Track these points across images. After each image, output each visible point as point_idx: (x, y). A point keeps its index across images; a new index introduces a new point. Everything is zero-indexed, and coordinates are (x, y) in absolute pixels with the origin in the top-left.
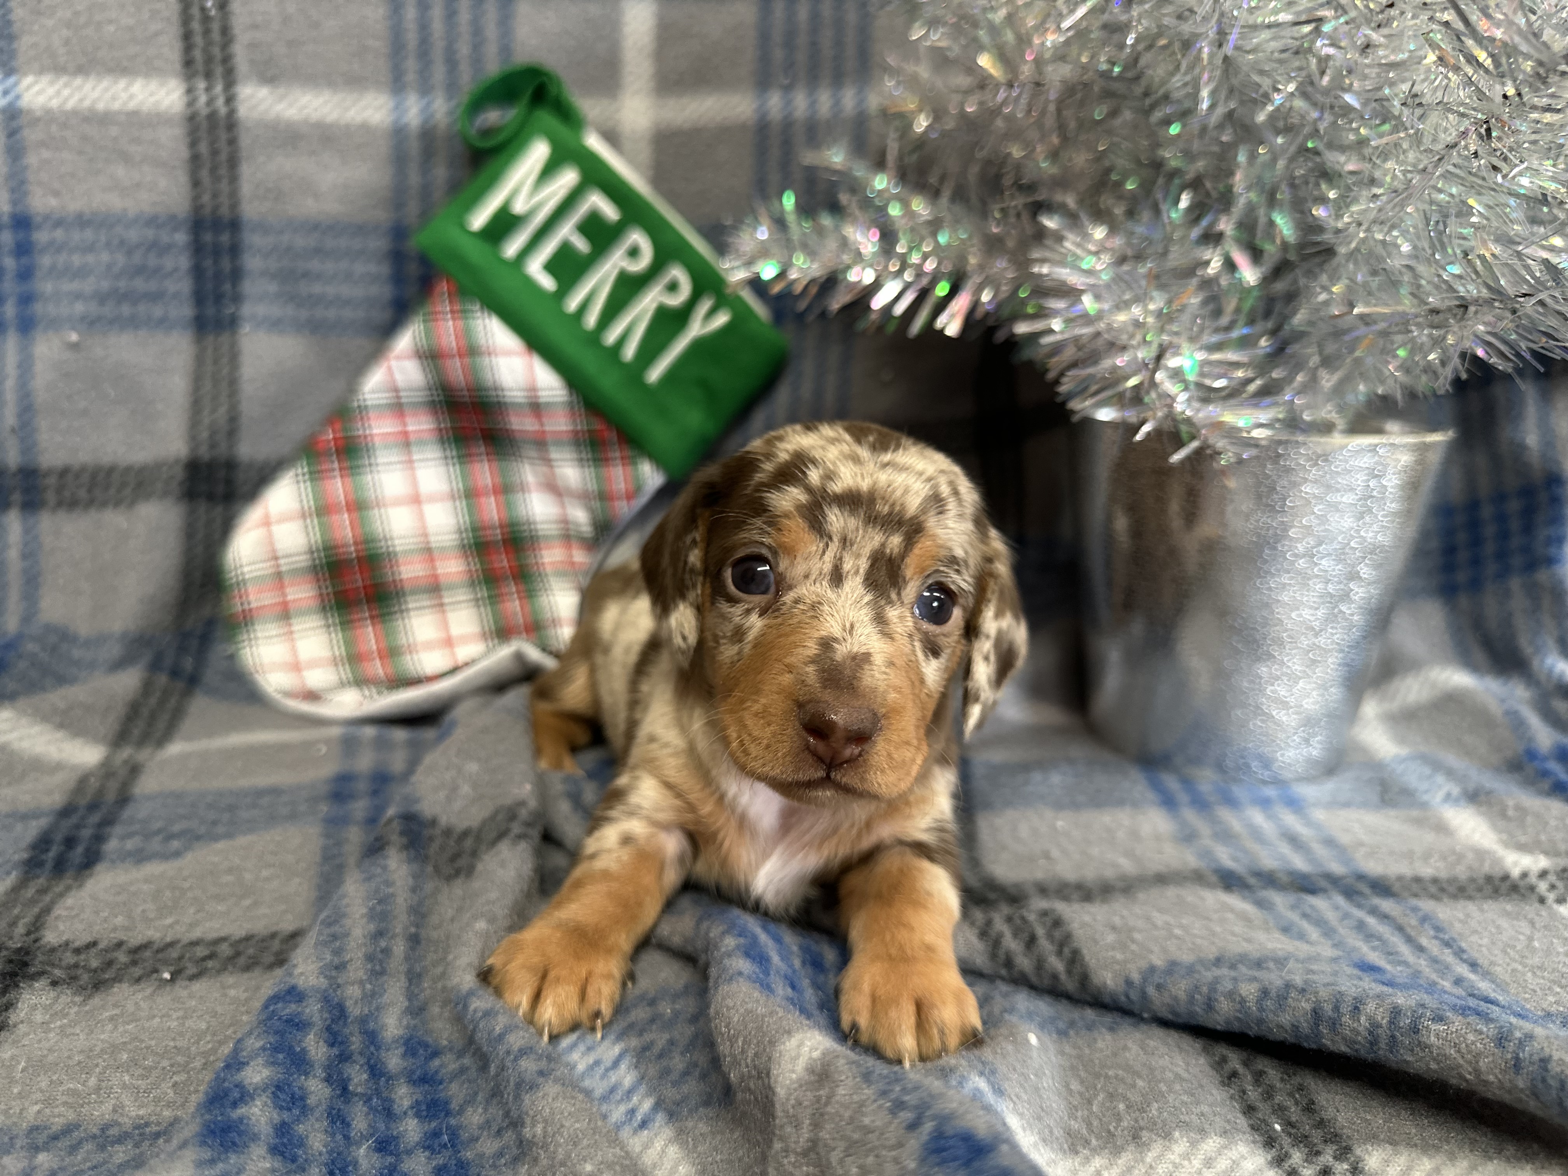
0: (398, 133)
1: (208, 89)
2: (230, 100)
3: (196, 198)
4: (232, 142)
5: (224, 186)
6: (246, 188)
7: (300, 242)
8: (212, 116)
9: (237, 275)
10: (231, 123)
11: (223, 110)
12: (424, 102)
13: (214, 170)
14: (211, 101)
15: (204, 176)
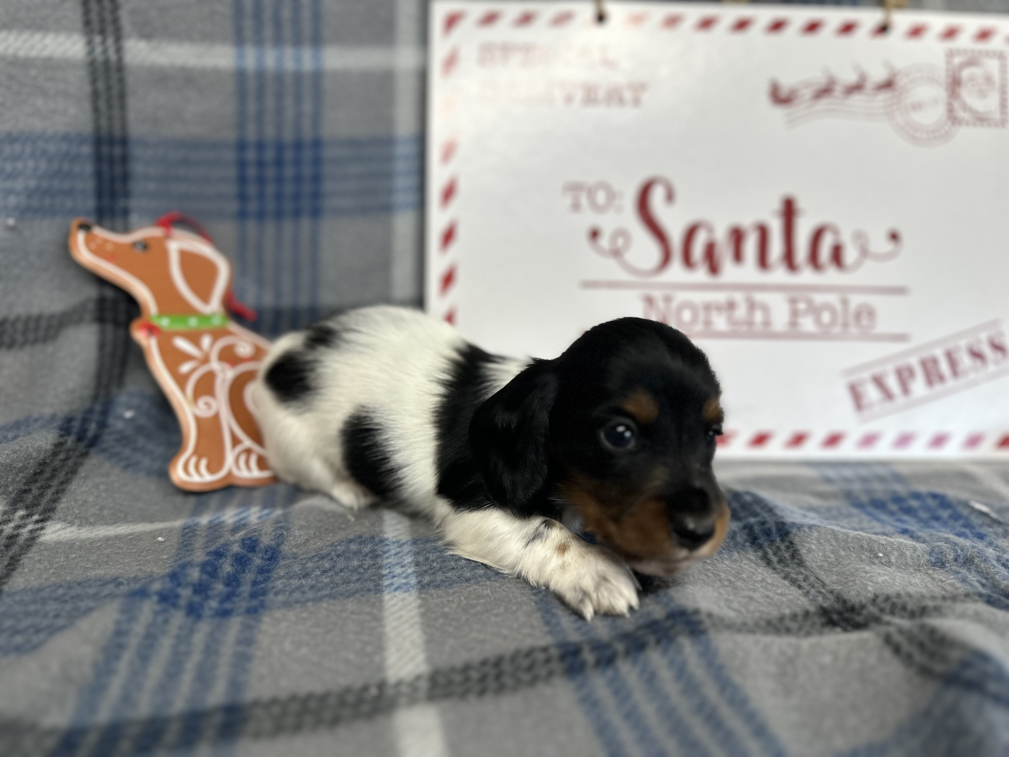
0: (240, 75)
1: (103, 42)
2: (119, 50)
3: (97, 121)
4: (121, 81)
5: (116, 113)
6: (132, 116)
7: (172, 155)
8: (106, 62)
9: (126, 177)
10: (120, 67)
11: (114, 58)
12: (258, 51)
13: (108, 101)
14: (105, 51)
15: (102, 105)
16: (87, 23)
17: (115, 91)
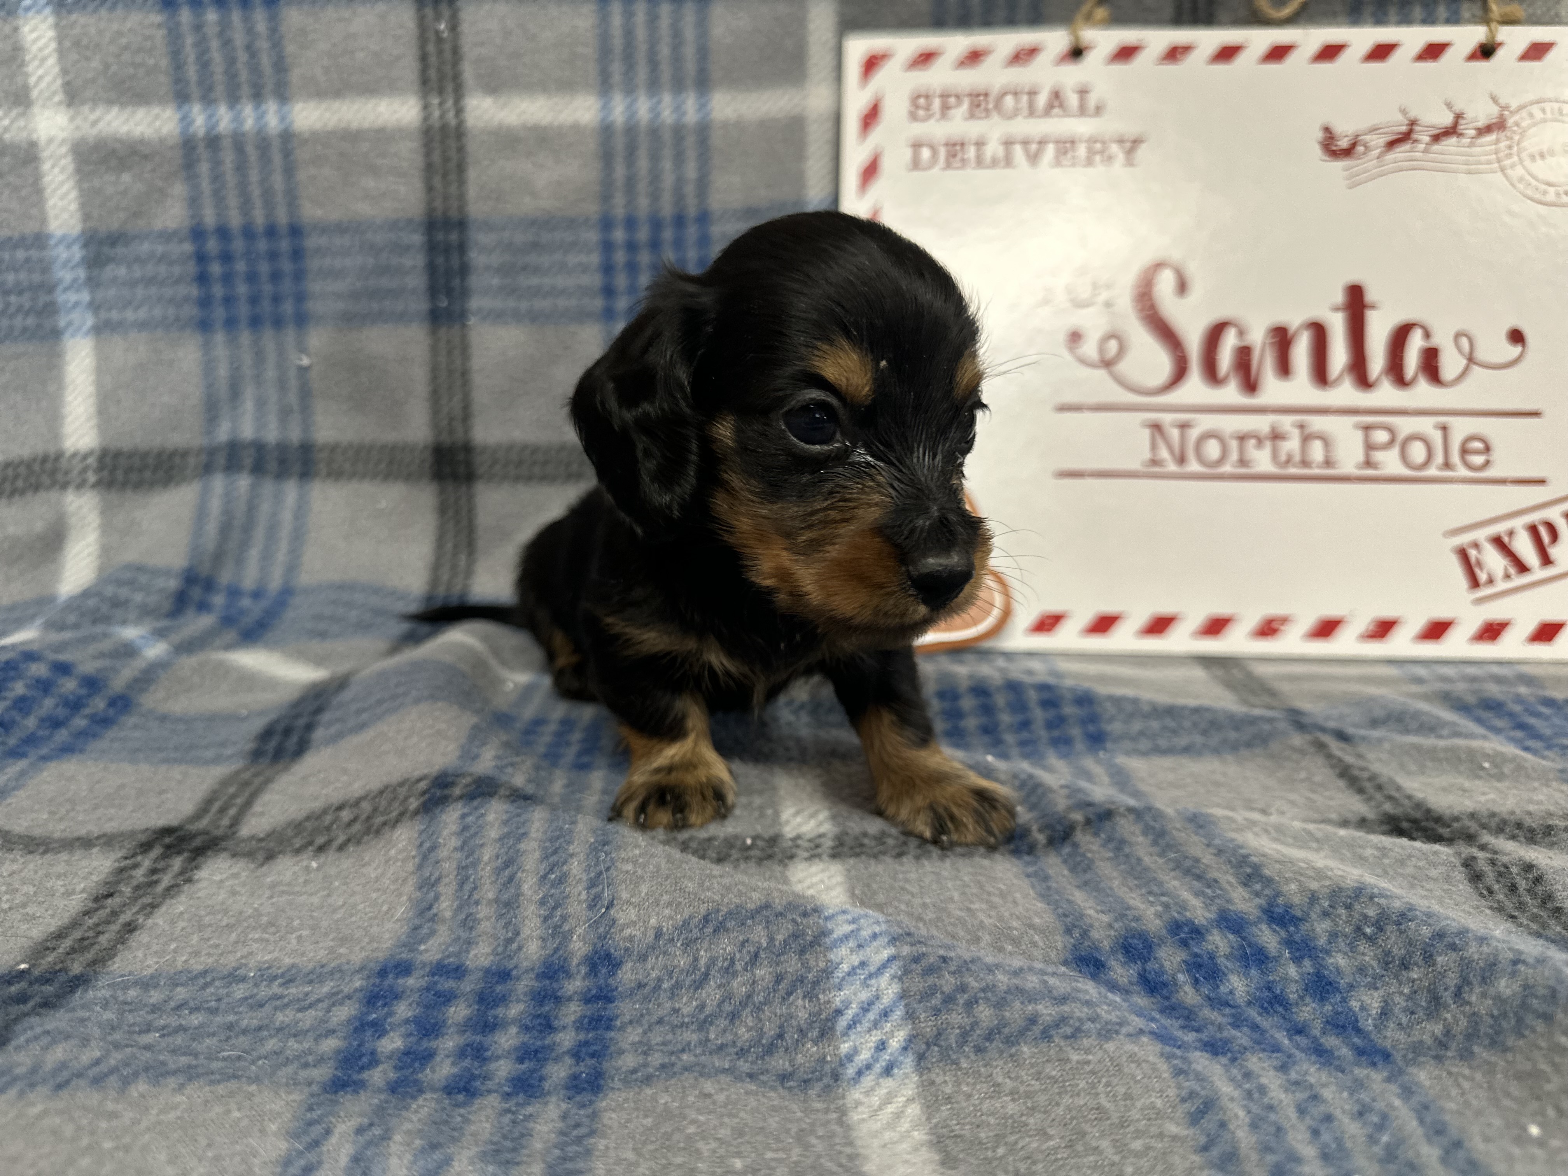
0: (606, 130)
1: (441, 104)
2: (459, 111)
3: (430, 202)
4: (461, 149)
5: (453, 189)
6: (472, 192)
7: (520, 238)
8: (444, 128)
9: (464, 270)
10: (460, 133)
11: (452, 121)
12: (629, 100)
13: (445, 176)
14: (443, 115)
15: (437, 182)
16: (424, 81)
17: (453, 163)
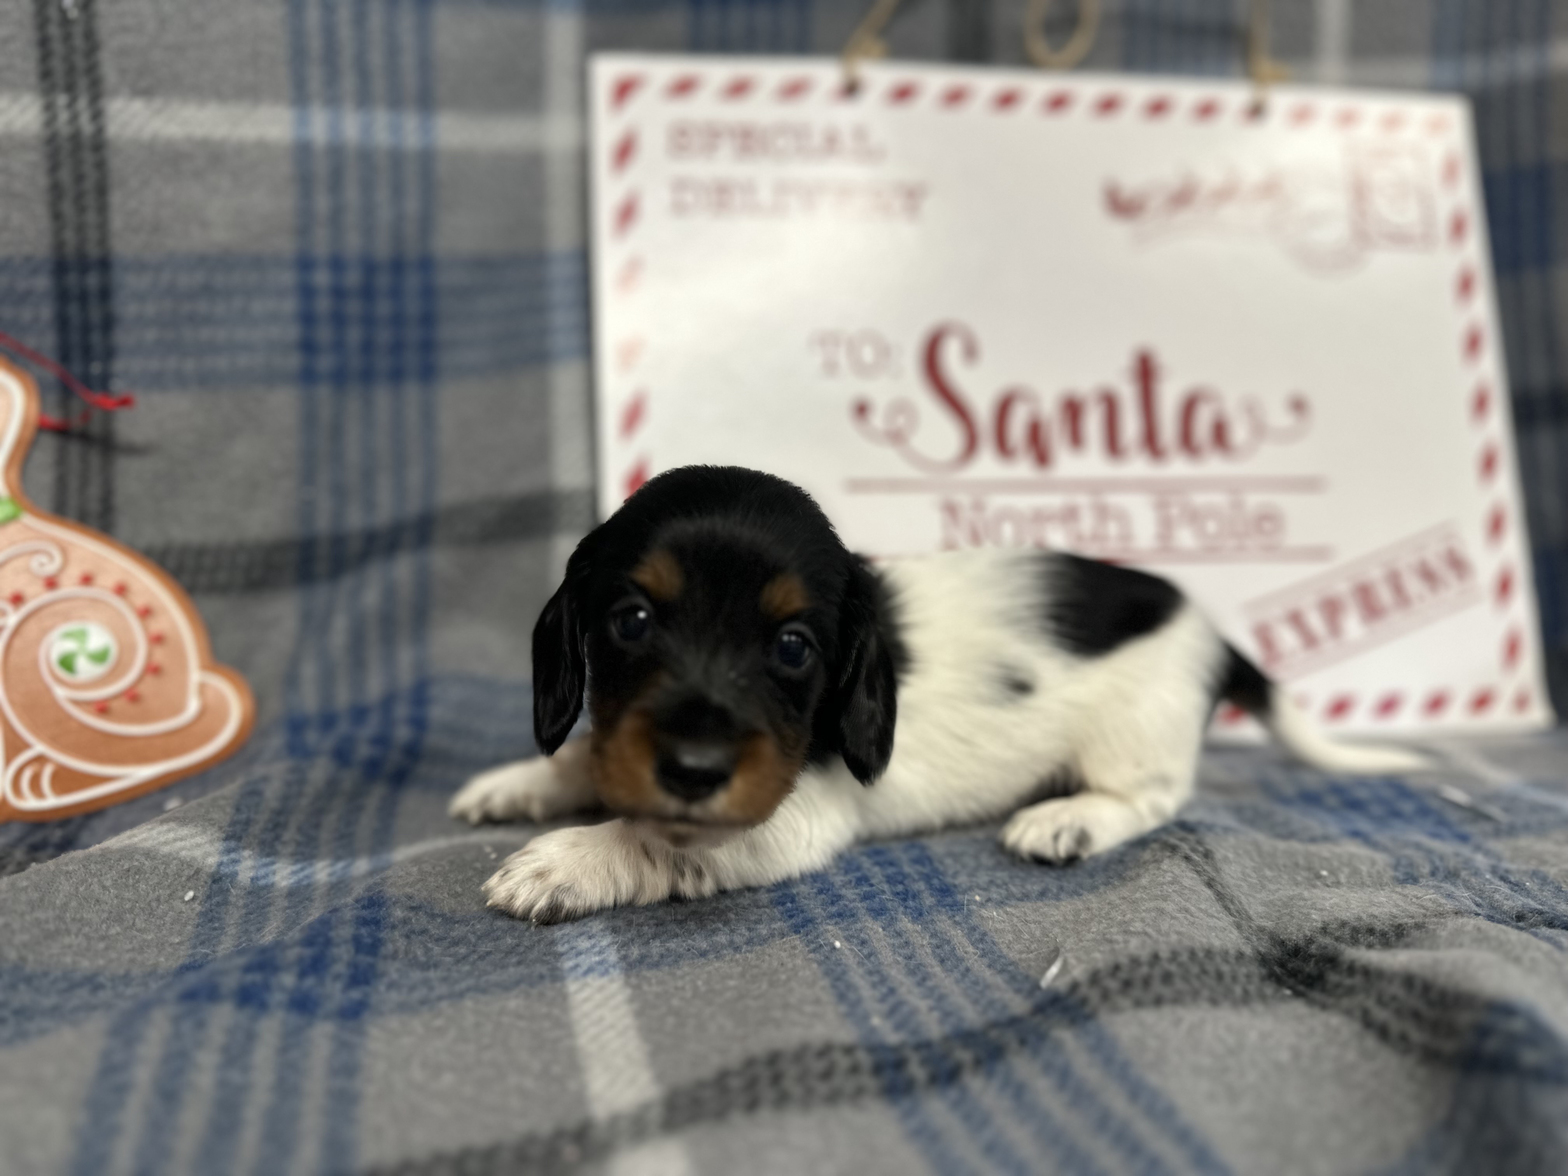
0: (302, 151)
1: (71, 104)
2: (97, 115)
3: (57, 234)
4: (101, 165)
5: (91, 217)
6: (117, 222)
7: (185, 280)
8: (76, 137)
9: (108, 323)
10: (99, 144)
11: (89, 129)
12: (332, 115)
13: (79, 197)
14: (74, 118)
15: (68, 207)
16: (46, 74)
17: (89, 184)
